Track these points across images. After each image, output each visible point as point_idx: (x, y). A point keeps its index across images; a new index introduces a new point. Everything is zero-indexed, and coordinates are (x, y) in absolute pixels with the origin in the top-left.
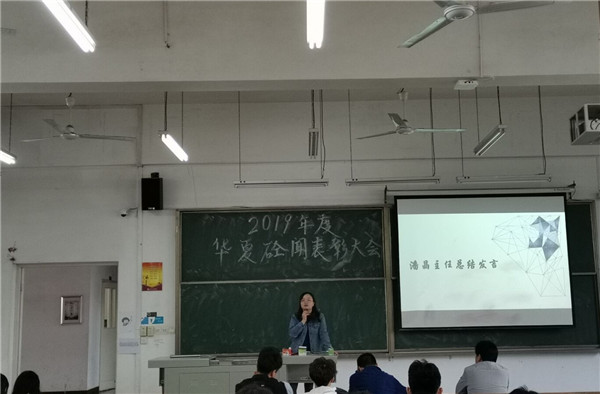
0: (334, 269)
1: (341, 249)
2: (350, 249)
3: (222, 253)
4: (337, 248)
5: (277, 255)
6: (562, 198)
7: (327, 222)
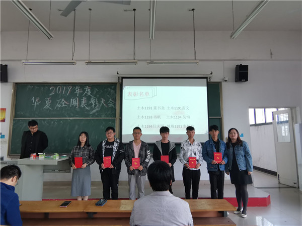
0: (91, 113)
1: (95, 103)
2: (100, 103)
3: (35, 104)
4: (93, 103)
5: (63, 105)
6: (206, 79)
7: (89, 90)
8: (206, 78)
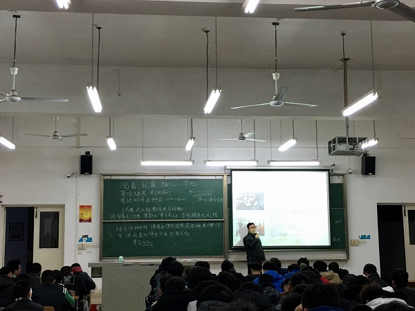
8: (328, 170)
